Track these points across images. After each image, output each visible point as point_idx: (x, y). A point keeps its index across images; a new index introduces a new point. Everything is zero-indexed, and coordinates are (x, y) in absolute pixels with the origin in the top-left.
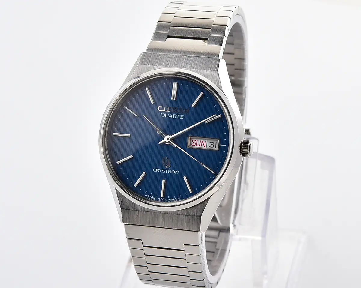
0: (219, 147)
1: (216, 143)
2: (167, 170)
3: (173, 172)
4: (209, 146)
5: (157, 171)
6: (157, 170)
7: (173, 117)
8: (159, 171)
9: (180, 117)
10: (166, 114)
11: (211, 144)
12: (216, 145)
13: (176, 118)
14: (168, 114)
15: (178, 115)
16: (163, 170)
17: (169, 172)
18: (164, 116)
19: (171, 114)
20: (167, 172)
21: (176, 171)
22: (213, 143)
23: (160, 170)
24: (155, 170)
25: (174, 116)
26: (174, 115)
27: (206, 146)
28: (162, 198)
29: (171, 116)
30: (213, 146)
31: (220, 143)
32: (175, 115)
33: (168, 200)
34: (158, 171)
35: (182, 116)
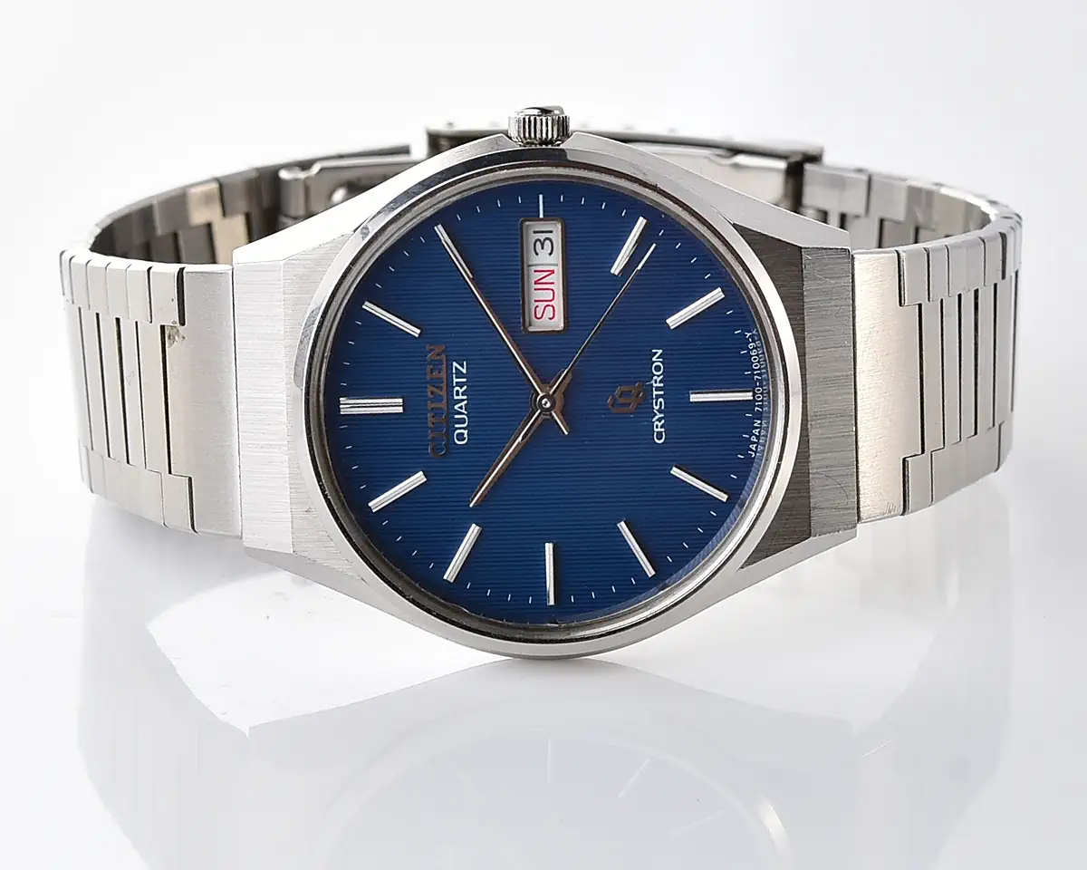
0: (548, 217)
1: (535, 232)
2: (655, 393)
3: (658, 368)
4: (550, 254)
5: (661, 427)
6: (658, 426)
7: (465, 397)
8: (659, 420)
9: (459, 374)
10: (456, 426)
11: (543, 248)
12: (543, 232)
13: (465, 388)
14: (456, 416)
15: (455, 380)
16: (657, 408)
17: (660, 382)
18: (466, 432)
19: (456, 407)
20: (662, 393)
21: (654, 359)
22: (538, 243)
23: (657, 417)
24: (659, 435)
25: (460, 397)
26: (456, 398)
27: (552, 268)
28: (754, 396)
29: (461, 408)
30: (548, 242)
31: (536, 218)
32: (458, 391)
33: (758, 374)
34: (660, 424)
35: (456, 368)
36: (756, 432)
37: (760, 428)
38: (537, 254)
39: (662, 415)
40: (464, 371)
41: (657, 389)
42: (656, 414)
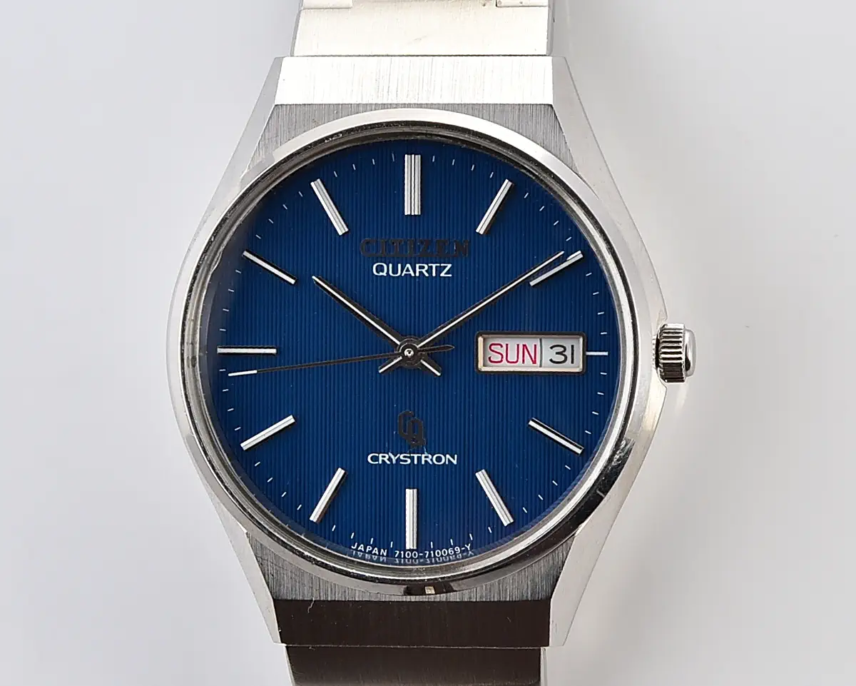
0: (587, 359)
1: (572, 346)
2: (416, 456)
3: (439, 459)
4: (551, 360)
5: (383, 461)
6: (383, 458)
7: (417, 274)
8: (390, 459)
9: (439, 270)
10: (391, 265)
11: (557, 353)
12: (572, 354)
13: (427, 275)
14: (399, 265)
15: (434, 266)
16: (402, 458)
17: (426, 461)
18: (384, 274)
19: (408, 265)
20: (416, 462)
21: (448, 456)
22: (562, 349)
23: (392, 457)
24: (375, 459)
25: (418, 270)
26: (417, 266)
27: (538, 361)
28: (409, 550)
29: (408, 270)
30: (562, 358)
31: (587, 347)
32: (423, 267)
33: (430, 554)
34: (386, 459)
35: (445, 267)
36: (376, 551)
37: (379, 555)
38: (552, 348)
39: (394, 462)
40: (442, 275)
41: (419, 459)
42: (395, 456)
